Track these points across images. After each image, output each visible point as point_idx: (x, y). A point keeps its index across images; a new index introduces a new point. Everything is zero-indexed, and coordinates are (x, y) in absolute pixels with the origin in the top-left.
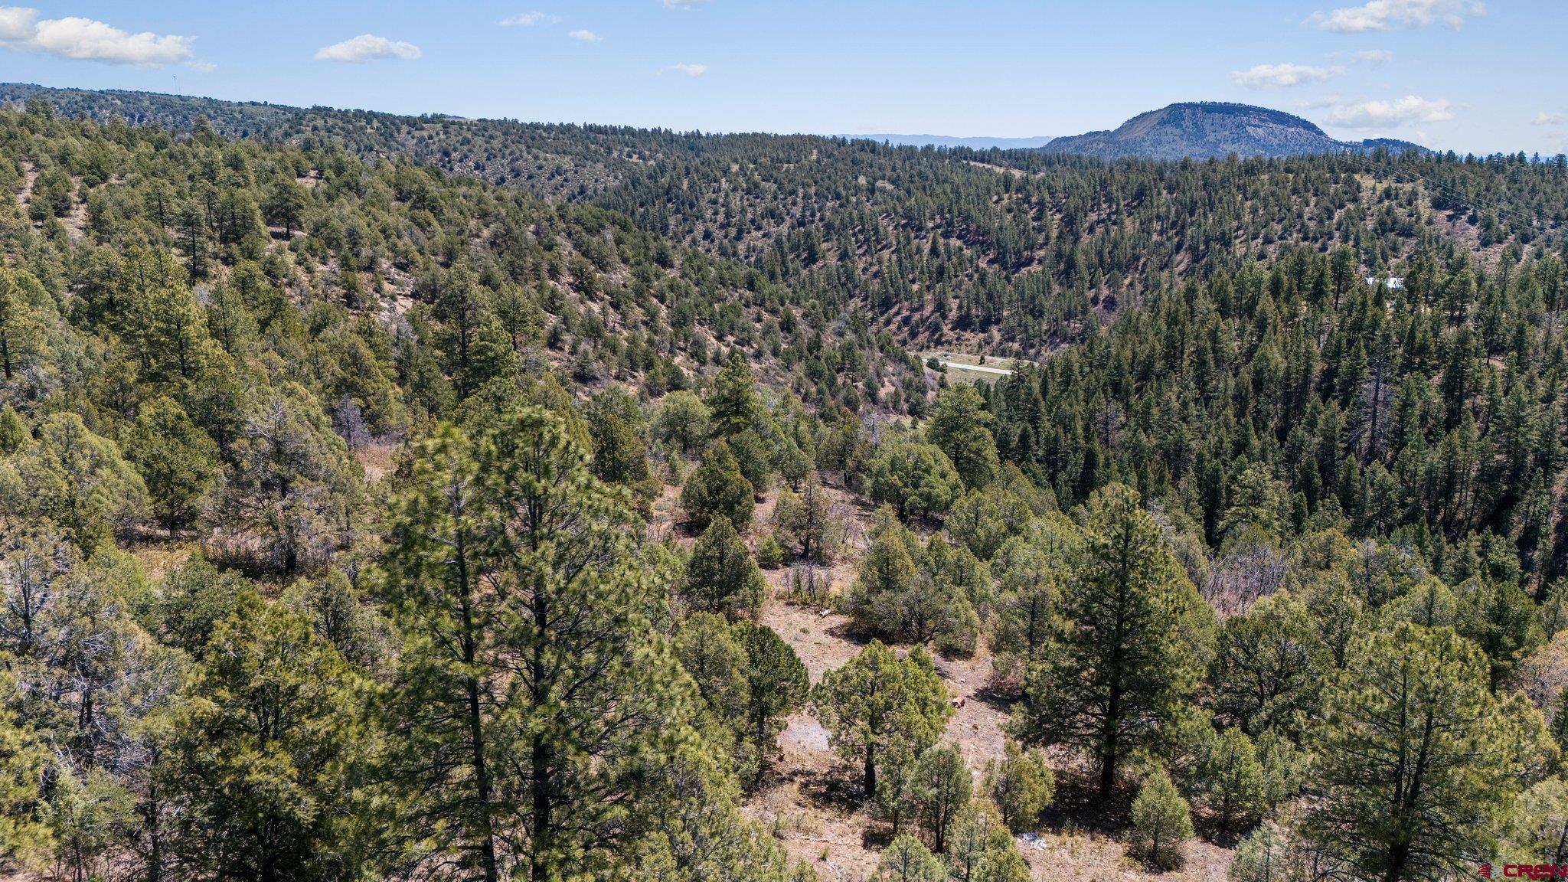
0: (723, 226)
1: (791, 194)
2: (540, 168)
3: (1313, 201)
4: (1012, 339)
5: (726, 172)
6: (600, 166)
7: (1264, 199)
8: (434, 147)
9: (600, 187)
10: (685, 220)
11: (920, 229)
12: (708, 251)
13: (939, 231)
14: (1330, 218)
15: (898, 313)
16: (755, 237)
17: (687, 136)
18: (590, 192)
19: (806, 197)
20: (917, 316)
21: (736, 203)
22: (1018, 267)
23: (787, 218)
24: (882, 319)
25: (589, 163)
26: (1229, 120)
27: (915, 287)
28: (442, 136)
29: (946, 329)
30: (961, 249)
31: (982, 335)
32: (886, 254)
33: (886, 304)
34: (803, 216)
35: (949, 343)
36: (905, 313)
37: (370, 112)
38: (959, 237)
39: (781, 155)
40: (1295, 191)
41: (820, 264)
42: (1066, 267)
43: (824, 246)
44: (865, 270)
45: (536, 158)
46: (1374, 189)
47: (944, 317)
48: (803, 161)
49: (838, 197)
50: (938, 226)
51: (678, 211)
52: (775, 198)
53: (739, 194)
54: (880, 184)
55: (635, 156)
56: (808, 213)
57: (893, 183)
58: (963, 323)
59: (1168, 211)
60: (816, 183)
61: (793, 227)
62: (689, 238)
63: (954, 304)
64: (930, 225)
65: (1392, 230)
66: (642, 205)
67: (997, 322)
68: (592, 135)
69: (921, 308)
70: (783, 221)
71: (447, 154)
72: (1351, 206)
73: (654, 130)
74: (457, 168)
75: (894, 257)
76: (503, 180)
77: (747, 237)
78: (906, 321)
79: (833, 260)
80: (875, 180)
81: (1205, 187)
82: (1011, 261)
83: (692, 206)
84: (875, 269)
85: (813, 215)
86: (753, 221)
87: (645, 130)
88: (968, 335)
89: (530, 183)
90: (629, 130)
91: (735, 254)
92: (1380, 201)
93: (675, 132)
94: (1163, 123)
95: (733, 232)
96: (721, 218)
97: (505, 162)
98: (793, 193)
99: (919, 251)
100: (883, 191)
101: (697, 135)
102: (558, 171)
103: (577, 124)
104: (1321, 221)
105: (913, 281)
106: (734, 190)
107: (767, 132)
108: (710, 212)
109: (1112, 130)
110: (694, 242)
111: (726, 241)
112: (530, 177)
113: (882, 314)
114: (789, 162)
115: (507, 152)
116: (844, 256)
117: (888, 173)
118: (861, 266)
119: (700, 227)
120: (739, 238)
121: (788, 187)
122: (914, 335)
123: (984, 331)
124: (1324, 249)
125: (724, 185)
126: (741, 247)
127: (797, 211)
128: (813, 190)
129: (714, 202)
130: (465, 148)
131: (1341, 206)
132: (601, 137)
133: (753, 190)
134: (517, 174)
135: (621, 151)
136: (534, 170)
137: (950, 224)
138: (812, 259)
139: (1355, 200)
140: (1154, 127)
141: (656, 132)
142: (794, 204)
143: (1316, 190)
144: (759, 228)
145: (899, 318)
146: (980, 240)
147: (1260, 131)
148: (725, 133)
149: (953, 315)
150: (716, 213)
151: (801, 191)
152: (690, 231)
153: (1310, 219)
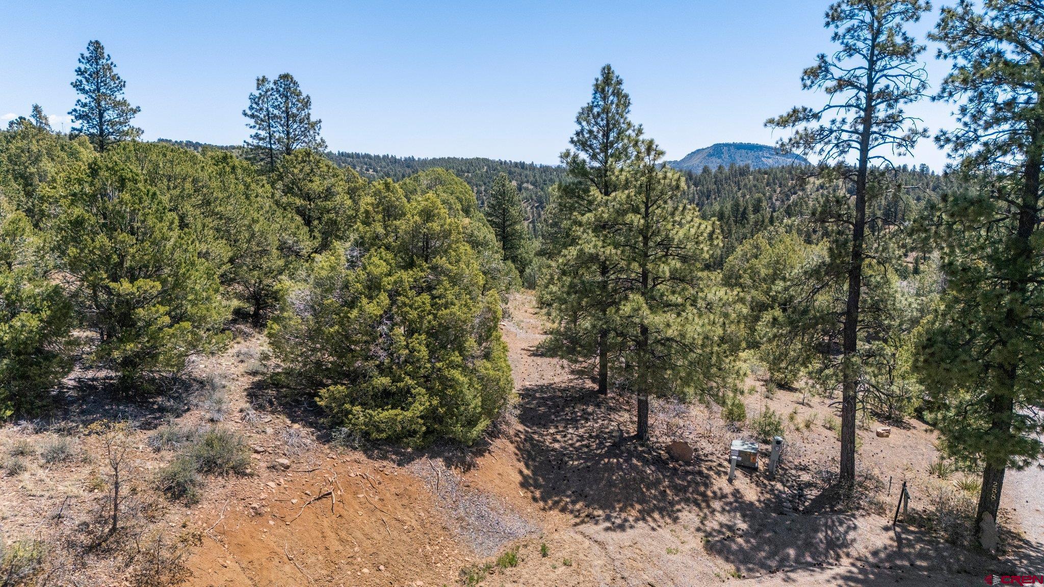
3: (778, 190)
7: (750, 189)
14: (788, 199)
17: (406, 159)
26: (751, 153)
37: (197, 143)
39: (464, 168)
40: (768, 184)
46: (814, 183)
48: (478, 171)
54: (525, 185)
55: (371, 171)
57: (533, 184)
59: (694, 197)
60: (485, 184)
68: (343, 158)
72: (800, 193)
73: (384, 156)
75: (531, 225)
80: (522, 183)
81: (715, 183)
87: (378, 156)
90: (368, 156)
92: (818, 190)
93: (398, 157)
94: (710, 155)
100: (527, 189)
101: (412, 159)
103: (334, 152)
104: (783, 201)
107: (457, 157)
109: (679, 160)
114: (468, 172)
117: (531, 179)
128: (483, 188)
131: (795, 193)
132: (349, 160)
135: (362, 167)
139: (803, 190)
140: (704, 158)
141: (386, 157)
143: (781, 184)
147: (770, 161)
148: (430, 158)
153: (777, 200)
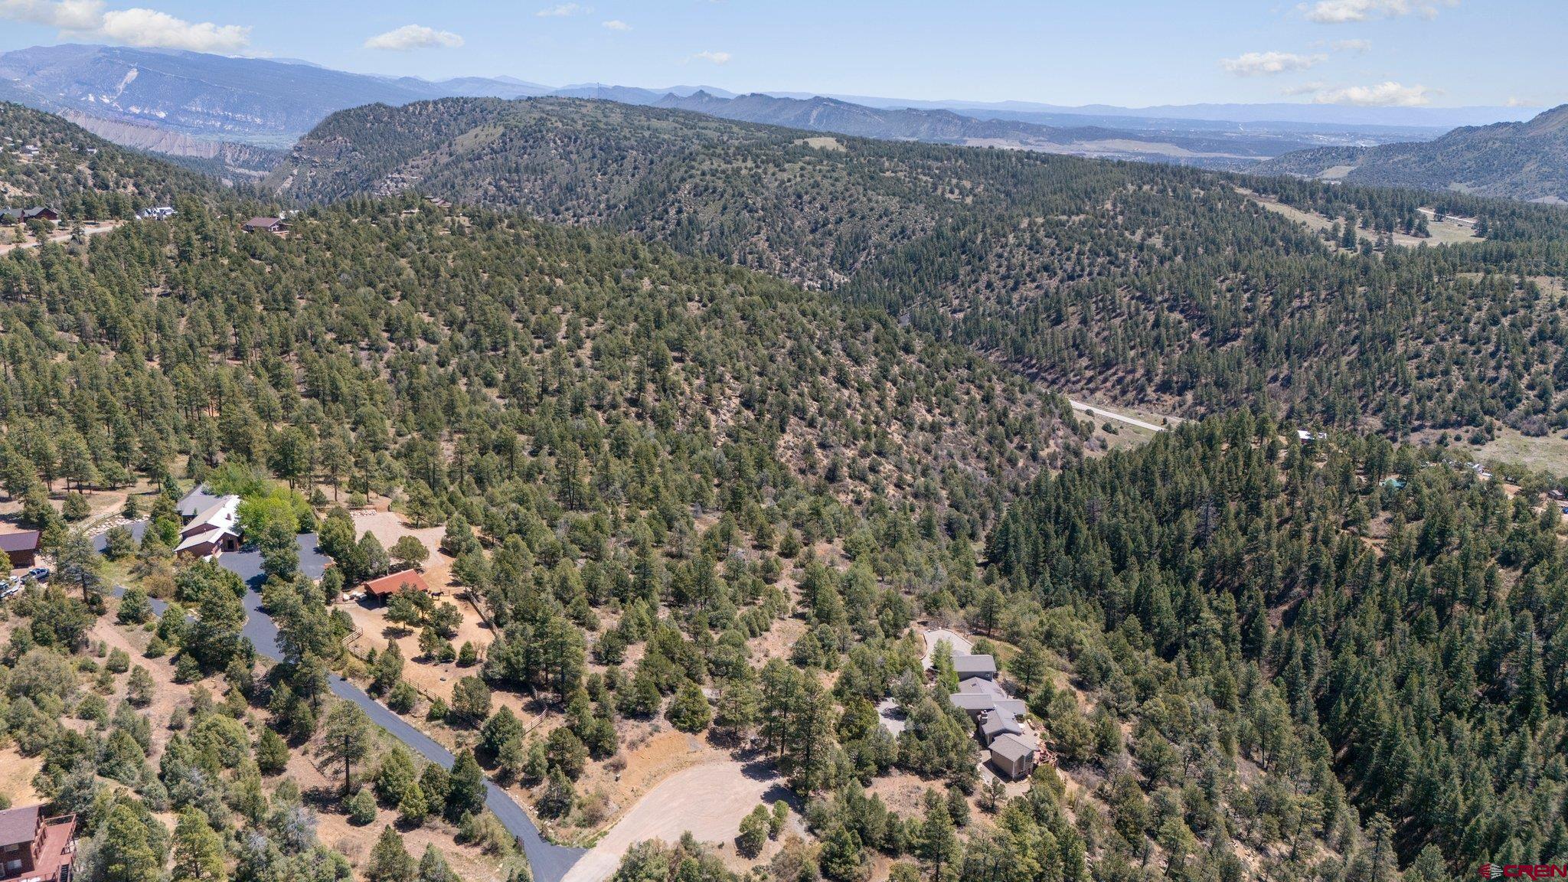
0: (1003, 278)
1: (1067, 250)
2: (872, 210)
4: (1201, 404)
5: (1015, 228)
6: (921, 207)
8: (790, 190)
9: (918, 227)
10: (973, 271)
11: (1150, 302)
12: (988, 298)
13: (1166, 305)
15: (1115, 374)
16: (1029, 290)
18: (909, 232)
19: (1080, 253)
20: (1129, 377)
21: (1019, 257)
22: (1225, 341)
23: (1060, 272)
24: (1101, 377)
25: (913, 205)
27: (1132, 353)
28: (799, 179)
29: (1150, 390)
30: (1180, 322)
31: (1178, 398)
32: (1117, 321)
33: (1108, 365)
34: (1074, 270)
35: (1150, 402)
36: (1121, 374)
38: (1182, 312)
41: (1064, 325)
42: (1260, 344)
43: (1071, 309)
44: (1098, 334)
45: (870, 200)
47: (1150, 380)
49: (1109, 253)
50: (1166, 301)
51: (969, 263)
52: (1052, 254)
53: (1021, 250)
54: (1150, 243)
56: (1078, 268)
58: (1164, 387)
60: (1092, 240)
61: (1061, 281)
62: (973, 287)
63: (1160, 369)
64: (1159, 299)
65: (1551, 338)
66: (941, 255)
67: (1192, 388)
69: (1133, 371)
70: (1055, 274)
71: (800, 197)
74: (806, 209)
76: (841, 220)
77: (1022, 289)
78: (1120, 381)
79: (1074, 323)
80: (1148, 236)
82: (1220, 337)
83: (980, 259)
84: (1106, 333)
85: (1083, 270)
86: (1029, 274)
88: (1166, 397)
89: (861, 223)
91: (1009, 302)
95: (1011, 283)
96: (1003, 270)
97: (844, 203)
98: (1069, 249)
99: (1146, 320)
100: (1150, 250)
102: (886, 213)
104: (1485, 326)
105: (1132, 348)
106: (1019, 245)
108: (995, 265)
110: (977, 291)
111: (1003, 291)
112: (863, 218)
113: (1100, 373)
114: (1076, 215)
115: (847, 194)
116: (1084, 321)
118: (1096, 330)
119: (984, 277)
120: (1015, 289)
121: (1066, 243)
122: (1124, 392)
123: (1180, 395)
124: (1478, 352)
125: (1011, 239)
126: (1016, 296)
127: (1069, 266)
129: (1000, 256)
130: (816, 190)
133: (1035, 247)
134: (852, 214)
136: (867, 212)
137: (1176, 300)
138: (1057, 321)
142: (1068, 259)
144: (1033, 281)
145: (1115, 378)
146: (1198, 316)
149: (1157, 380)
150: (1000, 266)
151: (1077, 247)
152: (976, 281)
153: (1476, 323)
